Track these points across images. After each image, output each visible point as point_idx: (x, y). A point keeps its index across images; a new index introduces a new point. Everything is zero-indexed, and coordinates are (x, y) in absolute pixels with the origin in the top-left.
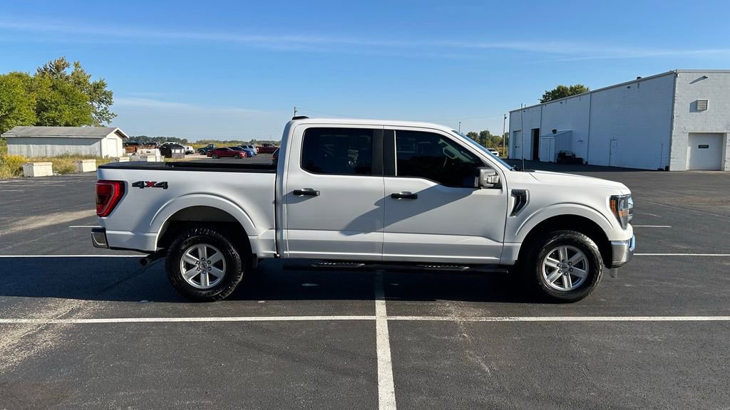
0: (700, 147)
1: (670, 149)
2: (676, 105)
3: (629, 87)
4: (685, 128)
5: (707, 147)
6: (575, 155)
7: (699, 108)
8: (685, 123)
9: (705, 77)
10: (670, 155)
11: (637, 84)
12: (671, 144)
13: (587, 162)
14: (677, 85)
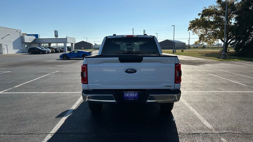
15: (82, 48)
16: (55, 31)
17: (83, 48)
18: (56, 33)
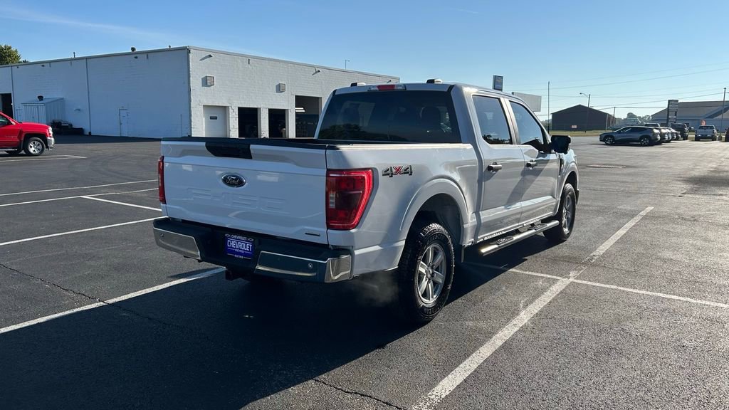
0: (211, 118)
1: (191, 120)
2: (191, 79)
3: (136, 57)
4: (200, 101)
5: (216, 118)
6: (71, 125)
7: (208, 84)
8: (200, 98)
9: (210, 56)
10: (191, 125)
11: (145, 56)
12: (190, 115)
13: (90, 133)
14: (190, 60)
15: (573, 127)
16: (495, 77)
17: (575, 127)
18: (498, 83)
